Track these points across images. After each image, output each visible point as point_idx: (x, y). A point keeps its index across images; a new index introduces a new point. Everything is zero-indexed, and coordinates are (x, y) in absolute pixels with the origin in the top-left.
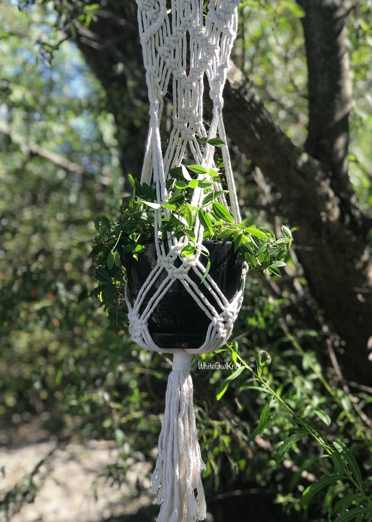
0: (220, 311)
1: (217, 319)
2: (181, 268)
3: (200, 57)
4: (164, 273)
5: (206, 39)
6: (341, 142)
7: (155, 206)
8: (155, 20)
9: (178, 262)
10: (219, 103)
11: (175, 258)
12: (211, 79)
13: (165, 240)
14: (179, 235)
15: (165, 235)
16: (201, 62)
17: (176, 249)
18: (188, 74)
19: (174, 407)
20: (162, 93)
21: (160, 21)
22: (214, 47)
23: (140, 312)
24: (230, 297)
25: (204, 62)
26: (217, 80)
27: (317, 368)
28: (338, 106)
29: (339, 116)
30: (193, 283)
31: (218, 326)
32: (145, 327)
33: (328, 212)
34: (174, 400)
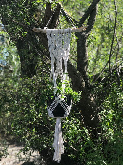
0: (67, 109)
1: (67, 111)
2: (60, 100)
3: (62, 54)
4: (57, 101)
5: (63, 51)
6: (86, 67)
7: (54, 87)
8: (52, 46)
9: (59, 99)
10: (66, 65)
11: (59, 98)
12: (64, 59)
13: (57, 95)
14: (60, 94)
15: (56, 93)
16: (62, 55)
17: (59, 97)
18: (59, 58)
19: (57, 130)
20: (54, 62)
21: (53, 46)
22: (65, 52)
23: (51, 110)
24: (69, 106)
25: (63, 55)
26: (66, 60)
27: (79, 122)
28: (85, 59)
29: (85, 61)
30: (62, 104)
31: (67, 112)
32: (52, 113)
33: (83, 85)
34: (57, 128)
